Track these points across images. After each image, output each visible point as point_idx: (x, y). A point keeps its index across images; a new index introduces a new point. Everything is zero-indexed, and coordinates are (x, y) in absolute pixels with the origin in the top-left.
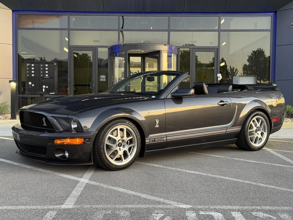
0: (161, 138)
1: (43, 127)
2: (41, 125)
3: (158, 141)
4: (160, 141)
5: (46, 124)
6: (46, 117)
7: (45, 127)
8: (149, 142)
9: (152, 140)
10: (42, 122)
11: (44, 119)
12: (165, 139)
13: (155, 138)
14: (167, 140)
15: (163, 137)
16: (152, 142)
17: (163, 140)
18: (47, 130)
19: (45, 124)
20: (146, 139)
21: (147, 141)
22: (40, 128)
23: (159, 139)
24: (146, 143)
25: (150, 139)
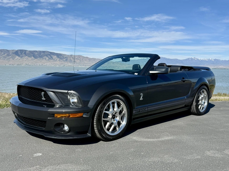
0: (144, 109)
1: (41, 101)
2: (40, 99)
3: (142, 112)
4: (144, 111)
5: (45, 98)
6: (45, 92)
7: (44, 101)
8: (136, 113)
9: (138, 111)
10: (41, 96)
11: (43, 93)
12: (147, 109)
13: (140, 109)
14: (148, 110)
15: (146, 108)
16: (138, 112)
17: (145, 111)
18: (45, 104)
19: (43, 99)
20: (133, 110)
21: (134, 112)
22: (38, 101)
23: (143, 110)
24: (133, 114)
25: (136, 110)
